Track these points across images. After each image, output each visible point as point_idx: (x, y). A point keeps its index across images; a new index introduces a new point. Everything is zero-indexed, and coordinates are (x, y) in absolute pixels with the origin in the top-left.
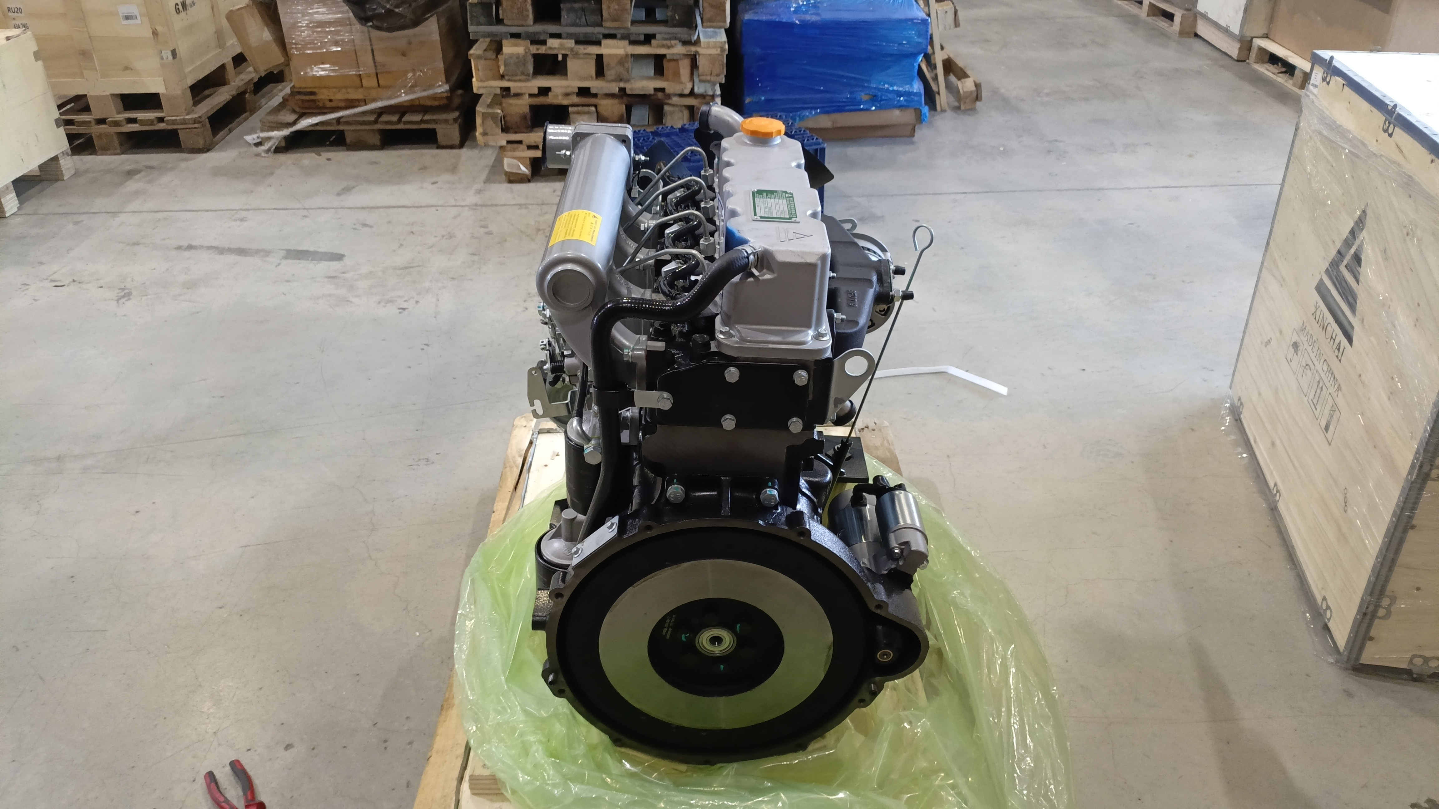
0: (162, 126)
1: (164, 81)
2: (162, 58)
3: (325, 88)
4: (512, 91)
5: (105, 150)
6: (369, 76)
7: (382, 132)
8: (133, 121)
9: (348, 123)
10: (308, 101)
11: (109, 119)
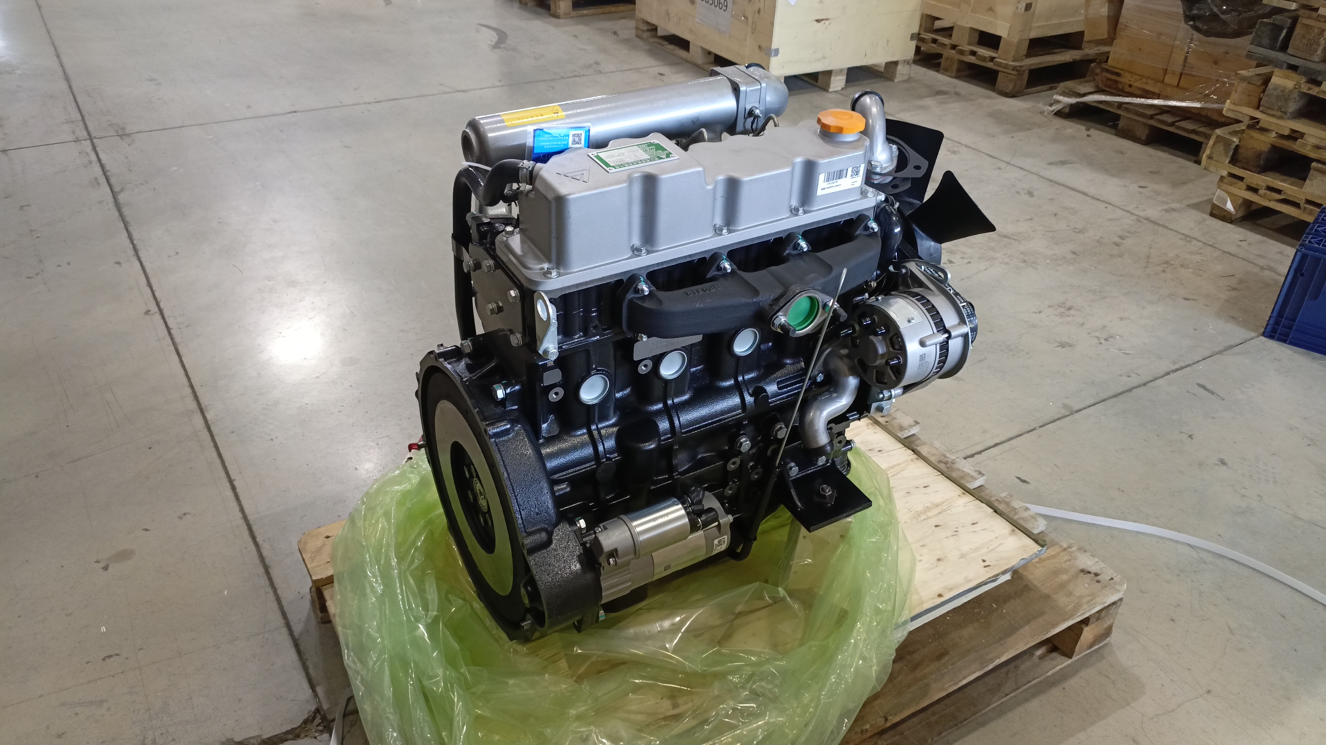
0: (990, 65)
1: (1010, 27)
2: (1017, 8)
3: (1131, 73)
4: (1261, 125)
5: (946, 71)
6: (1174, 73)
7: (1152, 127)
8: (973, 53)
9: (1127, 110)
10: (1112, 80)
11: (960, 47)
